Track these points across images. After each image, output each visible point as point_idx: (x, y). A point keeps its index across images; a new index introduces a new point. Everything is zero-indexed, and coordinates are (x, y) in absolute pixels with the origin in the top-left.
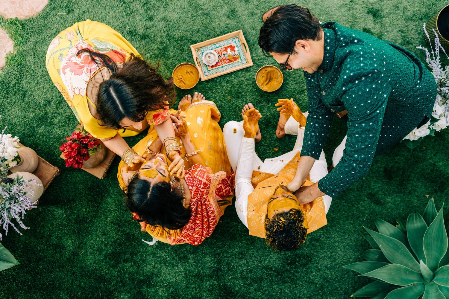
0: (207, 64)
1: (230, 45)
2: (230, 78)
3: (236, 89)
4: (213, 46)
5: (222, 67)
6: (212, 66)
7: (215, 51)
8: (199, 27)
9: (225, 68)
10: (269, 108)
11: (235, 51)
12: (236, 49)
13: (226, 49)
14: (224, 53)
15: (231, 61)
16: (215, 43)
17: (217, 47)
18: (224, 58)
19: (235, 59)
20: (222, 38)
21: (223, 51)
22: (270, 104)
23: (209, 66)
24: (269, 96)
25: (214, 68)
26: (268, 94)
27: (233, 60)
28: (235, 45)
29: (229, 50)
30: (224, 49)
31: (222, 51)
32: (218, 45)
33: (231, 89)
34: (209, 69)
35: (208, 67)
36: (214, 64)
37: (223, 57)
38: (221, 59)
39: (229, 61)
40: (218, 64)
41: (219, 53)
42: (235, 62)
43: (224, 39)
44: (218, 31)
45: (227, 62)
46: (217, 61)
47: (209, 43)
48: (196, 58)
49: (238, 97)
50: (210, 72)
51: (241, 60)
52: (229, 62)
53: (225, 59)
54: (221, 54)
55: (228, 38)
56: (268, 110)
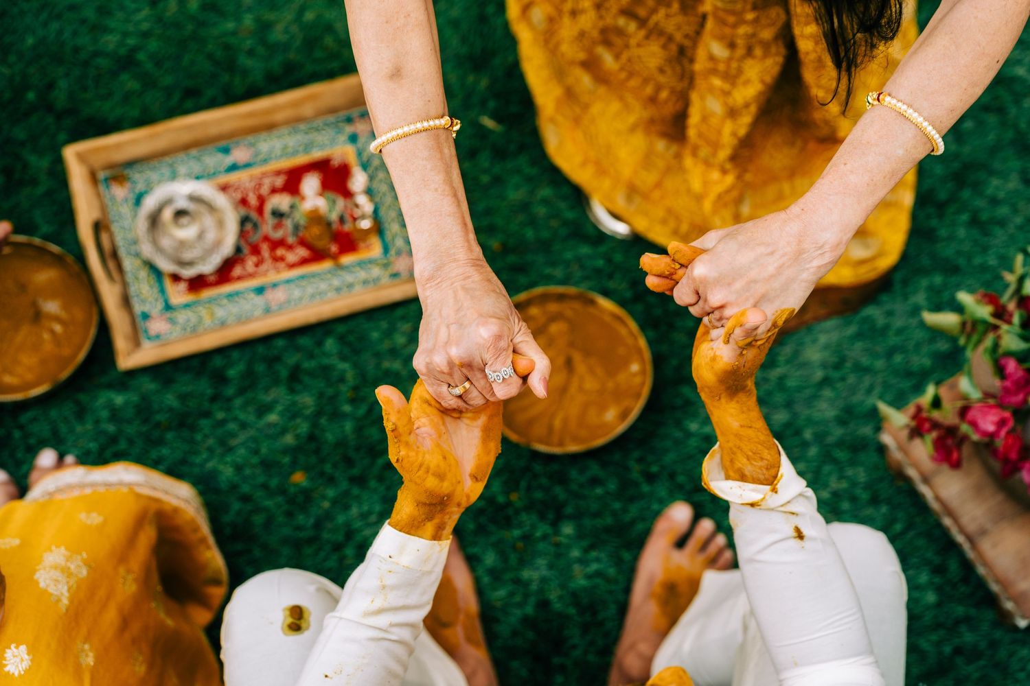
0: (166, 266)
1: (317, 154)
2: (311, 356)
3: (348, 426)
4: (213, 160)
5: (260, 290)
6: (197, 284)
7: (224, 188)
8: (131, 41)
9: (278, 295)
10: (558, 556)
11: (348, 194)
12: (358, 181)
13: (292, 182)
14: (282, 201)
15: (317, 255)
16: (222, 142)
17: (234, 168)
18: (278, 235)
19: (347, 242)
20: (268, 112)
21: (274, 191)
22: (568, 529)
23: (176, 278)
24: (562, 480)
25: (207, 294)
26: (555, 467)
27: (334, 248)
28: (352, 159)
29: (311, 184)
30: (280, 181)
31: (265, 190)
32: (240, 154)
33: (315, 425)
34: (178, 295)
35: (168, 283)
36: (208, 267)
37: (268, 226)
38: (255, 238)
39: (302, 252)
40: (237, 271)
41: (244, 202)
42: (347, 259)
43: (279, 117)
44: (255, 67)
45: (291, 257)
46: (227, 249)
47: (186, 137)
48: (98, 227)
49: (360, 481)
50: (182, 317)
51: (386, 250)
52: (304, 262)
53: (281, 243)
54: (260, 210)
55: (308, 110)
56: (551, 567)
